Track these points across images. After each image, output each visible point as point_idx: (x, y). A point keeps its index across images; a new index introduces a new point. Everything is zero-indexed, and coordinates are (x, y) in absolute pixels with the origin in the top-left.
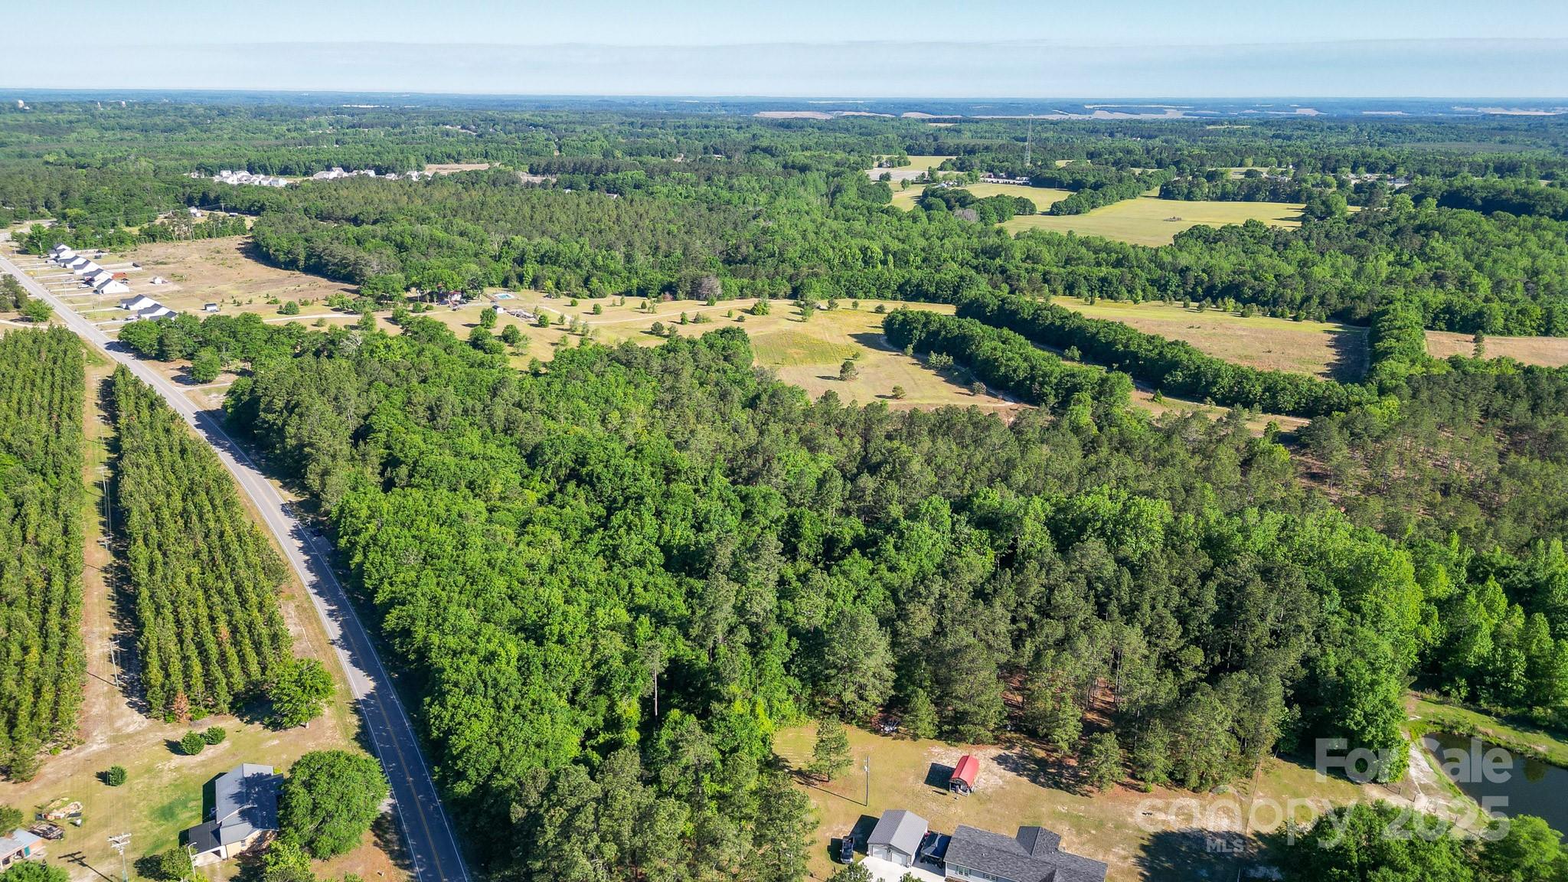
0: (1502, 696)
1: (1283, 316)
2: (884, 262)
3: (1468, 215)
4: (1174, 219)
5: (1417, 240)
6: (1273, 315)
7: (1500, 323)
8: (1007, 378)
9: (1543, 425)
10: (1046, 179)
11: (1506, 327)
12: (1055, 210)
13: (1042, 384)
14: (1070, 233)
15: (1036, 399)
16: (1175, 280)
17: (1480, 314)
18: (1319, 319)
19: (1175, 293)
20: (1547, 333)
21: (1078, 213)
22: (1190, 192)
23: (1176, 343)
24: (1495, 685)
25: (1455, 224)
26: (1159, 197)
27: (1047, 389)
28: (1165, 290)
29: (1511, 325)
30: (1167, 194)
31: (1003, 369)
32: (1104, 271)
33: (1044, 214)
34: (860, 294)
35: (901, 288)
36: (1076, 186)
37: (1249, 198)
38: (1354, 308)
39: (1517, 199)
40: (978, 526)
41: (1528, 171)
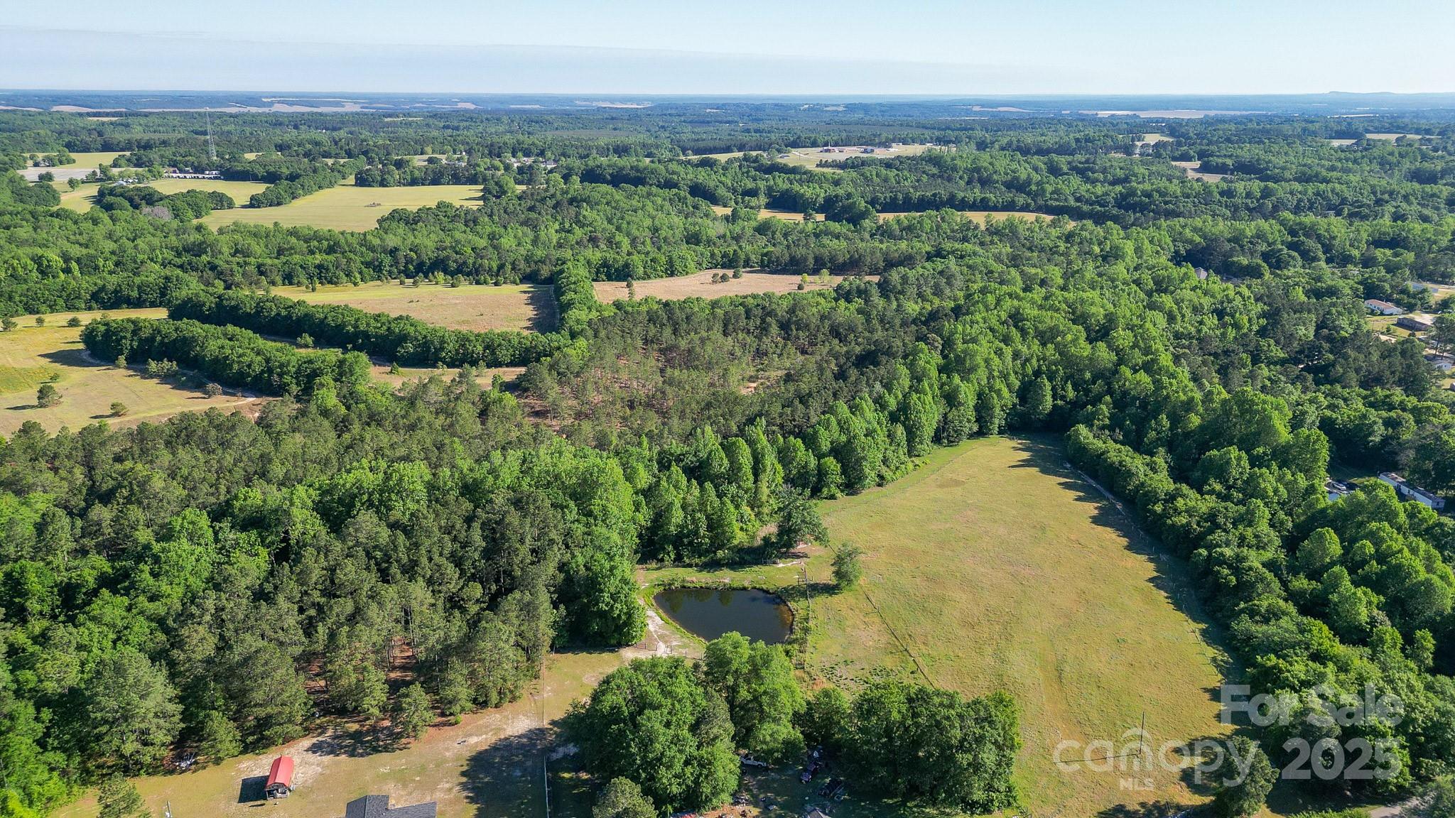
0: (697, 550)
1: (485, 283)
2: (67, 271)
3: (604, 188)
4: (374, 205)
5: (573, 210)
6: (478, 283)
7: (641, 270)
8: (242, 374)
9: (683, 344)
10: (238, 172)
11: (645, 273)
12: (255, 203)
13: (281, 375)
14: (276, 224)
15: (278, 391)
16: (387, 260)
17: (627, 265)
18: (514, 282)
19: (390, 273)
20: (672, 275)
21: (279, 204)
22: (383, 180)
23: (401, 318)
24: (691, 543)
25: (596, 196)
26: (356, 185)
27: (287, 379)
28: (380, 271)
29: (648, 271)
30: (362, 181)
31: (236, 366)
32: (319, 258)
33: (244, 207)
34: (43, 308)
35: (95, 296)
36: (271, 178)
37: (435, 182)
38: (539, 270)
39: (633, 174)
40: (244, 528)
41: (635, 151)
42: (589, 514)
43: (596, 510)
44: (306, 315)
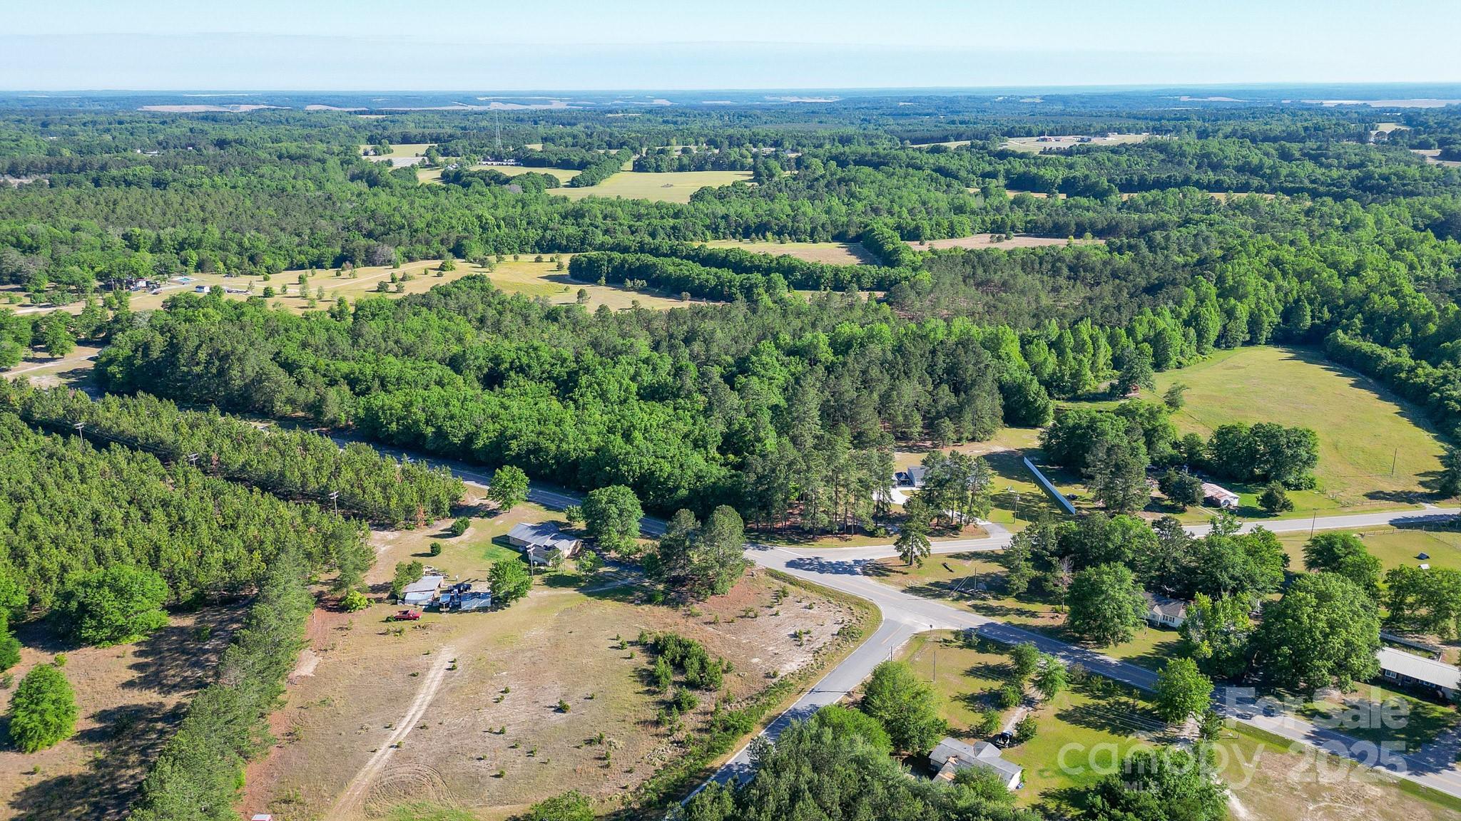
1: (805, 241)
2: (499, 227)
3: (867, 170)
4: (667, 186)
5: (844, 189)
6: (799, 241)
8: (701, 286)
12: (574, 183)
13: (730, 288)
14: (619, 197)
15: (730, 298)
16: (723, 224)
18: (827, 241)
19: (724, 234)
20: (952, 237)
21: (592, 185)
22: (658, 166)
23: (784, 256)
25: (862, 177)
27: (734, 290)
28: (717, 232)
29: (934, 233)
30: (639, 167)
31: (697, 281)
32: (672, 222)
33: (566, 186)
34: (506, 250)
35: (538, 244)
38: (847, 231)
39: (875, 159)
41: (858, 141)
42: (999, 357)
43: (1004, 356)
44: (710, 255)
